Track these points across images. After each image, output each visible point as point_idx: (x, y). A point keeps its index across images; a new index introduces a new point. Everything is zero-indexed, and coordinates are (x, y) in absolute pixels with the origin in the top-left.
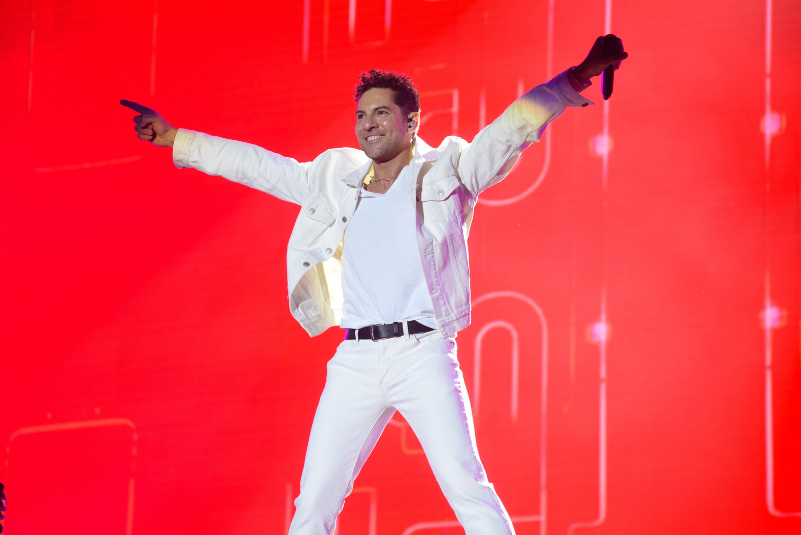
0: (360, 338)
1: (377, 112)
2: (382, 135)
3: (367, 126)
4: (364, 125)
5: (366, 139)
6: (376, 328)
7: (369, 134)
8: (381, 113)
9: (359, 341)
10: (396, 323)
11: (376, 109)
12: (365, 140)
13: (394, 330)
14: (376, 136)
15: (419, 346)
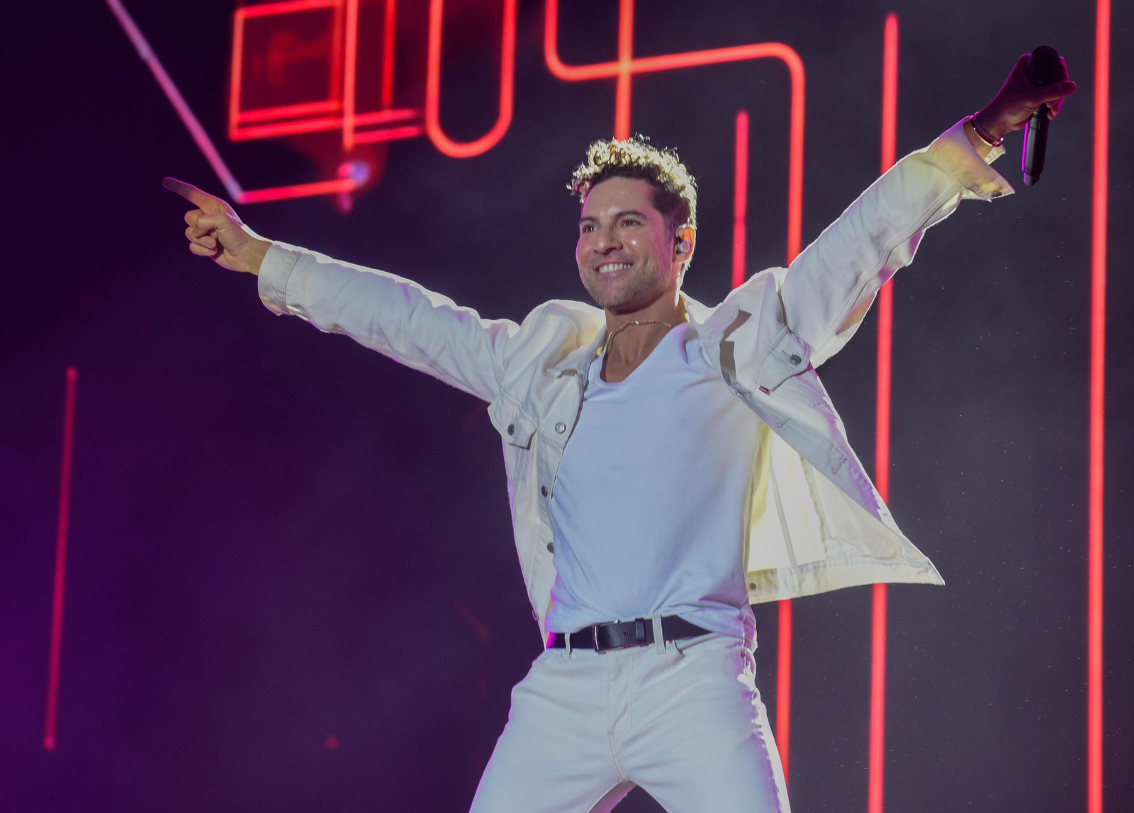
0: (573, 646)
1: (620, 221)
2: (627, 264)
3: (602, 245)
4: (596, 244)
5: (597, 270)
6: (603, 629)
7: (602, 259)
8: (629, 223)
9: (571, 652)
10: (641, 620)
11: (620, 215)
12: (595, 273)
13: (637, 633)
14: (616, 266)
15: (683, 664)
